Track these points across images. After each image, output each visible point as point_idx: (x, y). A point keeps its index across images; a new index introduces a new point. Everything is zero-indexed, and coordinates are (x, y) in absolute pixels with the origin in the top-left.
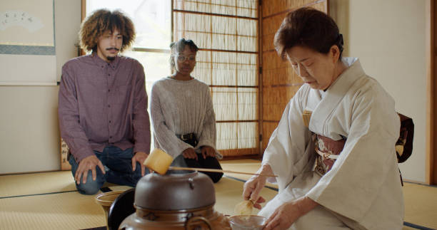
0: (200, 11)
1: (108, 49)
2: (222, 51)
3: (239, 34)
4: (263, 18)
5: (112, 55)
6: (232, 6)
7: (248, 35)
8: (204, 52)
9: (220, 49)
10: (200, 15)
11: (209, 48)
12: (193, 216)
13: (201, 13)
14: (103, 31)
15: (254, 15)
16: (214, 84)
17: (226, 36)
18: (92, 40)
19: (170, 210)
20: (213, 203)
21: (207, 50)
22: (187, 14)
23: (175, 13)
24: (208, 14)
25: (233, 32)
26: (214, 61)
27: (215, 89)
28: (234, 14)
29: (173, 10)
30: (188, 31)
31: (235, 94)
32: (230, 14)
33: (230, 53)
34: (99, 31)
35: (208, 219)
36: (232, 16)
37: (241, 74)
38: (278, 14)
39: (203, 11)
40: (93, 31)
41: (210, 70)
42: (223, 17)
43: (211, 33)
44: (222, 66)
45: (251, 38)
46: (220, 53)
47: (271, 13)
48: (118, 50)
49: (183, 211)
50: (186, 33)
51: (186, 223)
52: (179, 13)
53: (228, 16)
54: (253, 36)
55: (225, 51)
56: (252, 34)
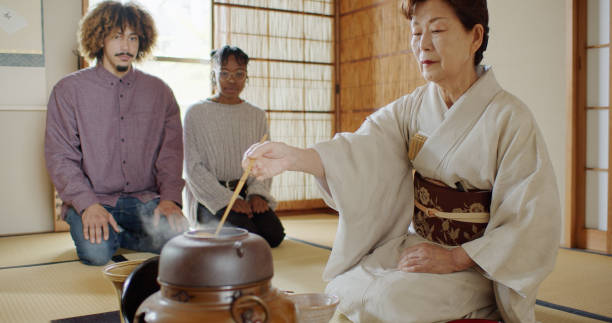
0: (252, 4)
1: (117, 55)
2: (283, 61)
3: (307, 37)
4: (341, 16)
5: (123, 64)
7: (320, 38)
8: (258, 63)
9: (281, 58)
10: (251, 11)
11: (265, 57)
12: (241, 295)
13: (254, 8)
14: (109, 28)
15: (328, 10)
16: (271, 109)
17: (289, 41)
18: (94, 41)
19: (209, 287)
20: (270, 276)
21: (262, 60)
22: (233, 9)
23: (216, 7)
24: (264, 9)
25: (299, 35)
26: (272, 75)
27: (273, 115)
28: (301, 10)
29: (214, 3)
30: (235, 33)
31: (302, 122)
32: (295, 9)
33: (295, 64)
34: (103, 29)
35: (262, 298)
36: (297, 12)
37: (310, 95)
38: (363, 9)
39: (257, 5)
40: (96, 29)
41: (266, 88)
42: (285, 14)
43: (268, 36)
44: (283, 82)
45: (325, 44)
46: (281, 64)
47: (352, 9)
48: (132, 56)
49: (229, 288)
50: (232, 35)
51: (232, 305)
52: (223, 8)
53: (292, 12)
54: (327, 41)
55: (287, 61)
56: (325, 38)
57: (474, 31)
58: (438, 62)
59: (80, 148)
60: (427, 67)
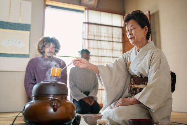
2: (106, 57)
3: (114, 49)
4: (125, 42)
6: (110, 37)
7: (118, 50)
13: (96, 40)
15: (121, 40)
17: (108, 51)
21: (99, 56)
22: (89, 40)
23: (84, 40)
24: (99, 40)
25: (111, 48)
26: (102, 61)
28: (112, 41)
29: (83, 39)
30: (90, 48)
36: (110, 41)
42: (106, 42)
43: (101, 49)
52: (86, 40)
53: (109, 41)
54: (121, 51)
55: (107, 57)
56: (120, 49)
57: (145, 28)
58: (134, 38)
59: (35, 80)
60: (131, 40)
